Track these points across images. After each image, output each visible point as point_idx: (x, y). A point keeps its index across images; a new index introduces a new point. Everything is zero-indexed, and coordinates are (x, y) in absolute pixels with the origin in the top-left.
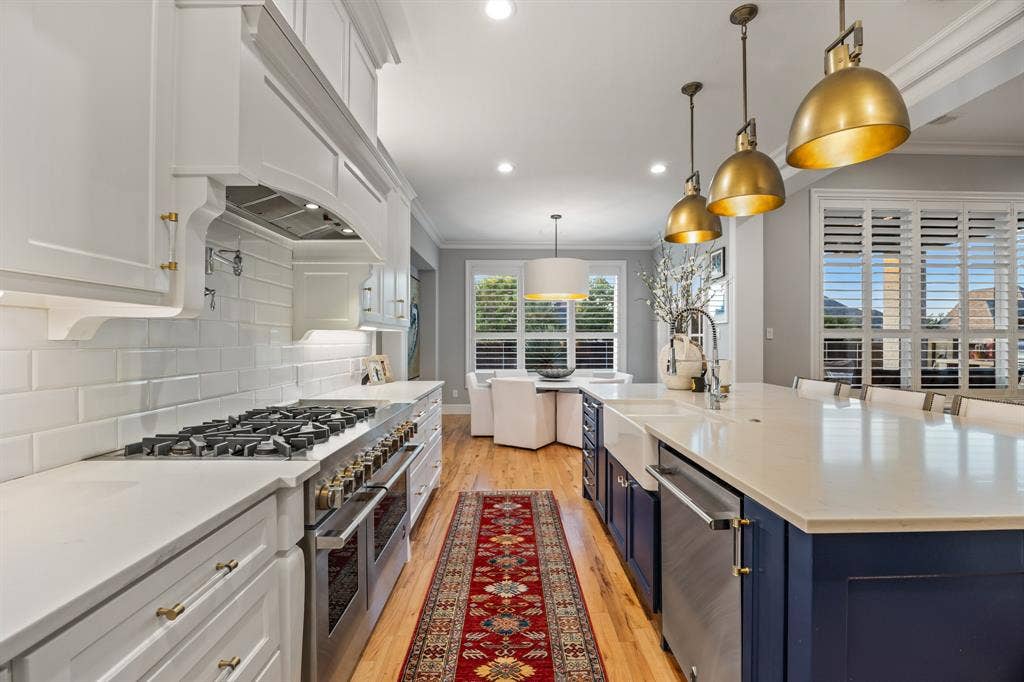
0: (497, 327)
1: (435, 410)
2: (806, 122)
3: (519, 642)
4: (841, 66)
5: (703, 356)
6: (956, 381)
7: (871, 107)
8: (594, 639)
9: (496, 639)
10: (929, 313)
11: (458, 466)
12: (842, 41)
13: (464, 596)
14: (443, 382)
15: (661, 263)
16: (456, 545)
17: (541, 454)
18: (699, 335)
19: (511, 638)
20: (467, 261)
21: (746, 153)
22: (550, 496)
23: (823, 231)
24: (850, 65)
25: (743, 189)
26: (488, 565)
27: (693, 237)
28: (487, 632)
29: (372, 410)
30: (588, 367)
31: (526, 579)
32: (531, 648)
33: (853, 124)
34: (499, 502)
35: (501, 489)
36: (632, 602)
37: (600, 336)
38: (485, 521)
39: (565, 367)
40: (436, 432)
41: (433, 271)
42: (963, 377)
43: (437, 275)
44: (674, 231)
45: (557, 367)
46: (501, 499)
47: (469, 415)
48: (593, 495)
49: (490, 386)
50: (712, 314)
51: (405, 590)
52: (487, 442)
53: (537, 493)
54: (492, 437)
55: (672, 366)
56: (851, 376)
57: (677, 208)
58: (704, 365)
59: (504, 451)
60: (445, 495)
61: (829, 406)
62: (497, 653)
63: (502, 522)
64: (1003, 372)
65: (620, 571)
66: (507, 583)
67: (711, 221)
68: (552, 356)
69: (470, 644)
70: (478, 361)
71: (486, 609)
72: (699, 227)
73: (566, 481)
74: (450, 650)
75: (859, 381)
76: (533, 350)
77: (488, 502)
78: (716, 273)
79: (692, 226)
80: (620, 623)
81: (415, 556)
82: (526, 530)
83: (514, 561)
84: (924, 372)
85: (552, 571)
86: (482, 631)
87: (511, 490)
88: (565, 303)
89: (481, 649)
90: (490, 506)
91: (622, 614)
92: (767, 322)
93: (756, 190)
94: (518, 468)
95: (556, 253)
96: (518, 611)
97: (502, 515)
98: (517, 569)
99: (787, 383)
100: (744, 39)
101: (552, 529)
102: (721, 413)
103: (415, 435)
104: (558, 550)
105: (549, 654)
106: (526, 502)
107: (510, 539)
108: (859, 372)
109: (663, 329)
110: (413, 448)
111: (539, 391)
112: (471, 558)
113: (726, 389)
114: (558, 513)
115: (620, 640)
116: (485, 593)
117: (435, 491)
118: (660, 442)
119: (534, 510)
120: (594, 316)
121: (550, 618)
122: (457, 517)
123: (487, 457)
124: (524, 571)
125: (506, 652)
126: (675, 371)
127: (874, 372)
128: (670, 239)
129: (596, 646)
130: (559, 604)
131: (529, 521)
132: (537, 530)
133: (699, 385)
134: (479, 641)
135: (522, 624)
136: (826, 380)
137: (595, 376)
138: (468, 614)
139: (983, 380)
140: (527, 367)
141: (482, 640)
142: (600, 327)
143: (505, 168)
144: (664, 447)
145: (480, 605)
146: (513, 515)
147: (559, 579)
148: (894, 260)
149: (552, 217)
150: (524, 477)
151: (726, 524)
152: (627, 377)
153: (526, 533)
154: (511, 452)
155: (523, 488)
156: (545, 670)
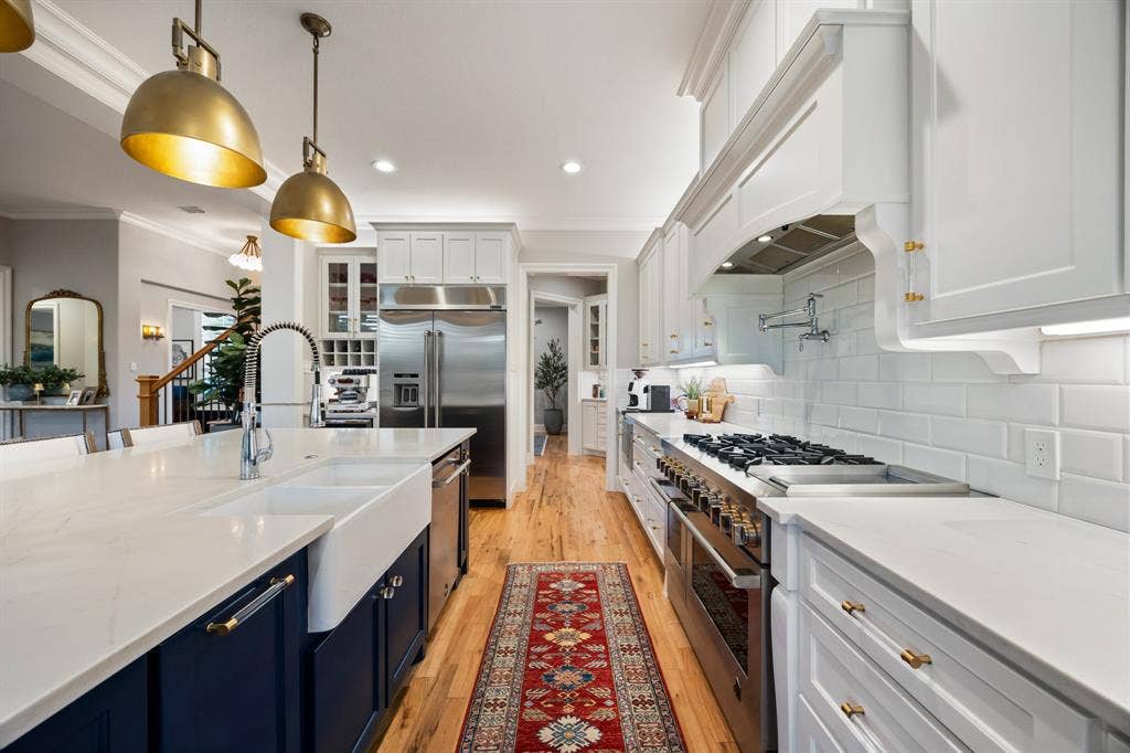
3: (556, 658)
9: (577, 662)
19: (562, 663)
28: (586, 668)
32: (544, 653)
62: (575, 649)
69: (601, 656)
71: (593, 697)
74: (618, 652)
86: (592, 669)
89: (589, 652)
105: (529, 648)
134: (593, 659)
135: (550, 678)
141: (590, 660)
145: (601, 703)
156: (536, 638)
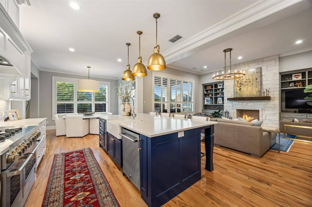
0: (63, 99)
1: (44, 128)
2: (151, 61)
3: (84, 188)
4: (156, 52)
5: (131, 107)
6: (175, 111)
7: (161, 61)
8: (106, 179)
9: (77, 190)
10: (172, 98)
11: (52, 146)
12: (157, 47)
13: (62, 182)
14: (47, 118)
15: (121, 85)
16: (56, 170)
17: (85, 138)
18: (129, 102)
19: (81, 188)
20: (53, 76)
21: (140, 63)
22: (89, 149)
23: (154, 80)
24: (158, 52)
25: (139, 71)
26: (70, 172)
27: (128, 79)
28: (73, 189)
29: (21, 129)
30: (99, 111)
31: (84, 172)
32: (88, 188)
33: (158, 64)
34: (71, 154)
35: (71, 150)
36: (115, 168)
37: (101, 103)
38: (66, 161)
39: (91, 112)
40: (44, 135)
41: (37, 78)
42: (176, 110)
43: (39, 80)
44: (124, 78)
45: (88, 112)
46: (72, 153)
47: (55, 130)
48: (103, 145)
49: (65, 119)
50: (132, 97)
51: (36, 189)
52: (64, 137)
53: (84, 149)
54: (66, 135)
55: (124, 110)
56: (159, 111)
57: (125, 72)
58: (131, 109)
59: (71, 139)
60: (48, 156)
61: (155, 117)
62: (77, 193)
63: (73, 159)
64: (182, 110)
65: (112, 162)
66: (78, 175)
67: (132, 76)
68: (87, 108)
69: (67, 195)
70: (57, 111)
71: (71, 184)
72: (130, 77)
73: (94, 144)
74: (60, 199)
75: (160, 112)
76: (80, 107)
77: (67, 155)
78: (133, 88)
79: (128, 77)
80: (113, 173)
81: (38, 178)
82: (82, 159)
83: (79, 168)
84: (171, 110)
85: (92, 168)
86: (71, 189)
87: (75, 150)
88: (91, 93)
89: (71, 194)
90: (68, 156)
91: (113, 172)
92: (144, 99)
93: (142, 72)
94: (77, 143)
95: (89, 78)
96: (82, 181)
97: (73, 157)
98: (81, 170)
99: (148, 113)
100: (140, 38)
101: (91, 157)
102: (135, 120)
103: (40, 136)
104: (94, 162)
105: (94, 187)
106: (81, 152)
107: (77, 163)
108: (160, 110)
109: (120, 101)
110: (39, 141)
111: (84, 119)
112: (63, 172)
113: (136, 115)
114: (92, 153)
115: (113, 177)
116: (70, 180)
117: (43, 156)
118: (122, 127)
119: (84, 154)
120: (99, 97)
121: (93, 179)
122: (55, 162)
123: (64, 142)
124: (83, 170)
125: (80, 192)
126: (125, 111)
127: (163, 110)
128: (123, 79)
129: (107, 181)
130: (95, 175)
131: (83, 157)
132: (86, 158)
133: (130, 114)
134: (70, 192)
135: (84, 183)
136: (155, 112)
137: (101, 114)
138: (65, 187)
139: (179, 111)
140: (78, 112)
141: (71, 192)
142: (101, 100)
143: (72, 50)
144: (123, 128)
145: (69, 183)
146: (77, 156)
147: (95, 169)
148: (166, 88)
149: (88, 67)
150: (79, 146)
151: (137, 141)
152: (111, 114)
153: (82, 160)
154: (74, 139)
155: (79, 148)
156: (93, 191)
